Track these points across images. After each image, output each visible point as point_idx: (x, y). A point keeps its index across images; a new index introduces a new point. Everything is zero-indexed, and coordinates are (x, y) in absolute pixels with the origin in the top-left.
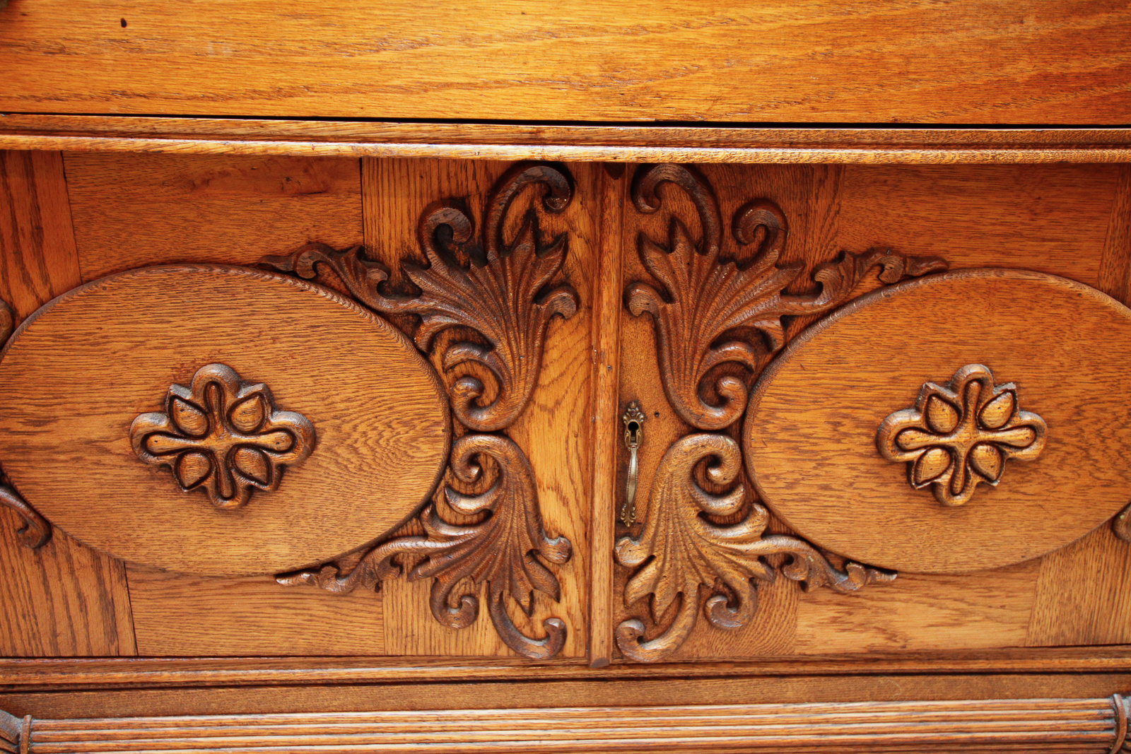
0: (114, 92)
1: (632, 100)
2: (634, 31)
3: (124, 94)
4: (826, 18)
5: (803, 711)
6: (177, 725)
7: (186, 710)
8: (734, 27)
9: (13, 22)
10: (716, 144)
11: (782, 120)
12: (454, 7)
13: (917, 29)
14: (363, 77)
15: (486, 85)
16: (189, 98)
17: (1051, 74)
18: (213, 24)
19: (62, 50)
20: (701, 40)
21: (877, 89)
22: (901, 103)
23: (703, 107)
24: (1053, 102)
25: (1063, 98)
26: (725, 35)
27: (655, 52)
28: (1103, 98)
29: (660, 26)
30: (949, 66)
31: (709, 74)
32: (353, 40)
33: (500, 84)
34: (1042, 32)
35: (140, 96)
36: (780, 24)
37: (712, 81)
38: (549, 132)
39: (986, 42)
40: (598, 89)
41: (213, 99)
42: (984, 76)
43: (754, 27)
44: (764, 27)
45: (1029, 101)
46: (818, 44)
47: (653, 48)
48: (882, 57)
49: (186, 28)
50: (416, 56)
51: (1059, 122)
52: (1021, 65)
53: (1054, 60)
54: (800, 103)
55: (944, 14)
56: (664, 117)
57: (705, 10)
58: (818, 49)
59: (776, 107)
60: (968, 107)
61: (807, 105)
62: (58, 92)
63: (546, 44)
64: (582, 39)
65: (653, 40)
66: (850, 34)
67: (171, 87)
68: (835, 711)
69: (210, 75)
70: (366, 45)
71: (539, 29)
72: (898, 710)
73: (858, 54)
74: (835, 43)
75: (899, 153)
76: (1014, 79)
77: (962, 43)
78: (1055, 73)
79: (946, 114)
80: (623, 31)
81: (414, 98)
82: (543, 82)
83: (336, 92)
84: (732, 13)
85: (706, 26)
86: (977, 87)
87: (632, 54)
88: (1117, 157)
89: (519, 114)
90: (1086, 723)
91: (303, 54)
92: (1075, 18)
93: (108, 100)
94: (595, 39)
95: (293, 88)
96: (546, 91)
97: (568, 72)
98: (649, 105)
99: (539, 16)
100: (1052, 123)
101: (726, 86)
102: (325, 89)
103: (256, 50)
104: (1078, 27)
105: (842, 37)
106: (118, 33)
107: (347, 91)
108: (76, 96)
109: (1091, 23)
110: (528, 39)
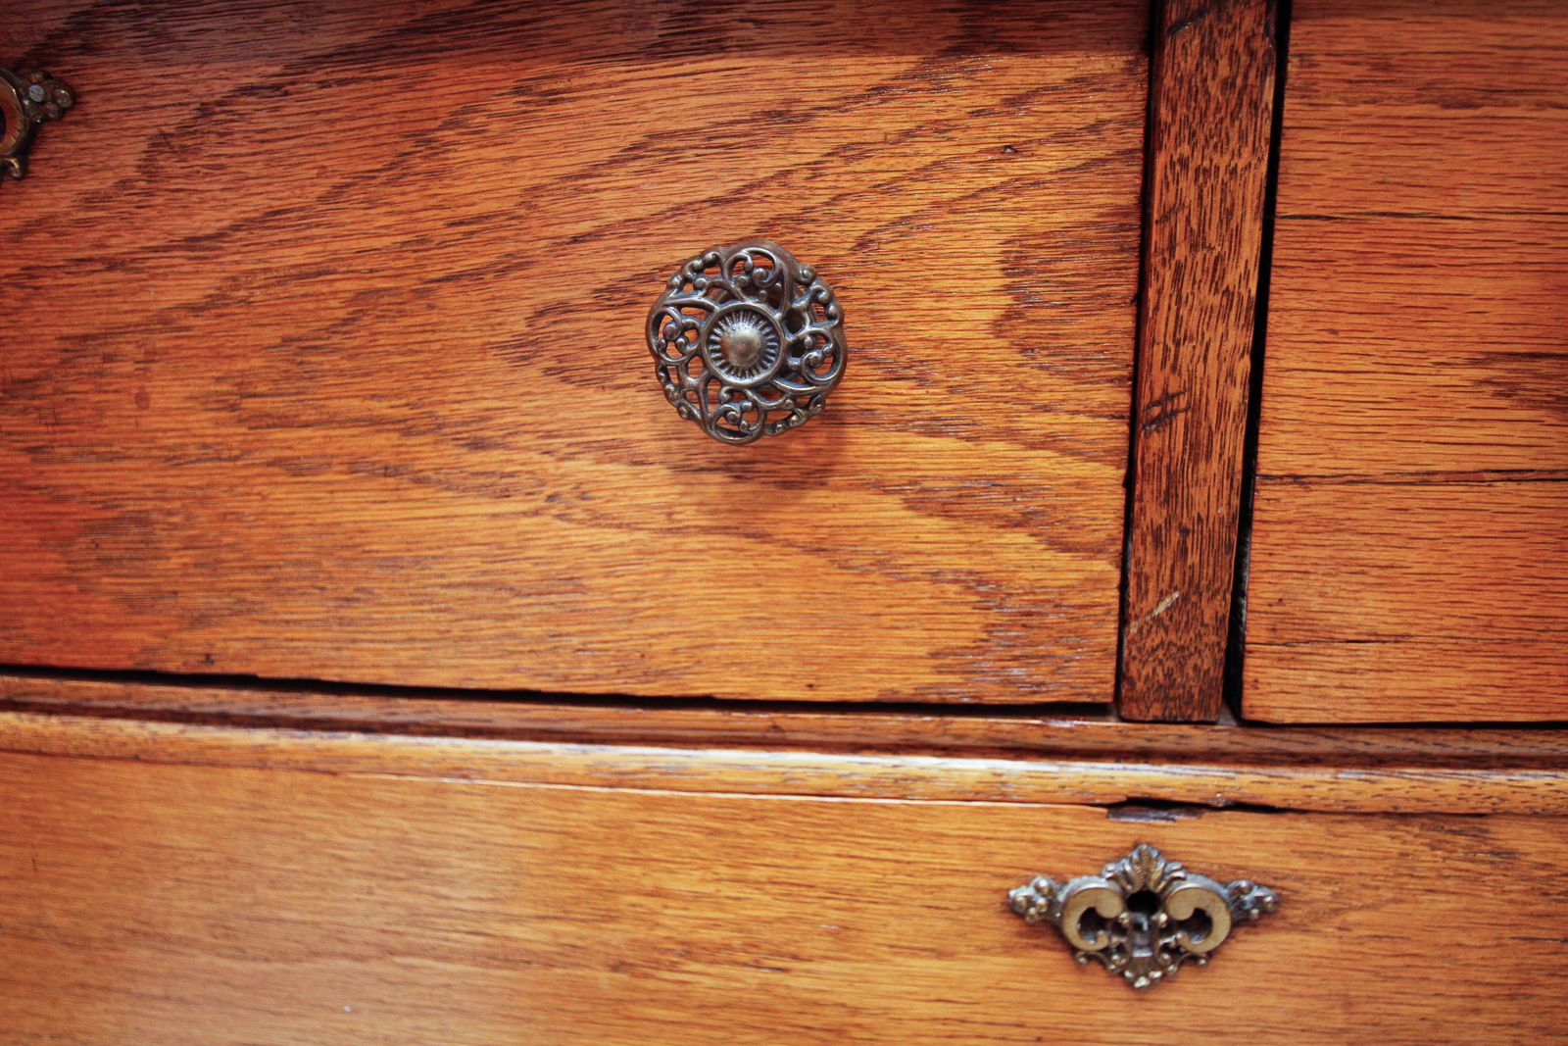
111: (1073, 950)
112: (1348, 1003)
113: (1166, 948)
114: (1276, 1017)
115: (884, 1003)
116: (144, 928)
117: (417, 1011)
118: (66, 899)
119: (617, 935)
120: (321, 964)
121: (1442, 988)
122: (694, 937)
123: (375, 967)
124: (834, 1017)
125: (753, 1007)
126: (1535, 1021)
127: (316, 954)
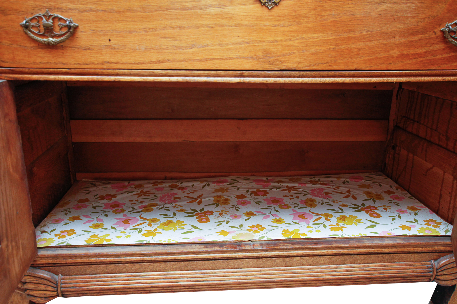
0: (105, 62)
1: (273, 63)
2: (273, 42)
3: (108, 62)
4: (334, 37)
5: (327, 268)
6: (112, 277)
7: (115, 271)
8: (305, 40)
9: (73, 40)
10: (299, 77)
11: (320, 69)
12: (217, 34)
13: (362, 40)
14: (187, 56)
15: (226, 59)
16: (130, 64)
17: (404, 54)
18: (139, 40)
19: (89, 49)
20: (294, 44)
21: (350, 59)
22: (358, 63)
23: (295, 65)
24: (405, 62)
25: (408, 61)
26: (302, 43)
27: (280, 48)
28: (421, 61)
29: (281, 40)
30: (372, 52)
31: (297, 55)
32: (184, 45)
33: (230, 58)
34: (402, 41)
35: (114, 63)
36: (319, 39)
37: (298, 57)
38: (246, 73)
39: (384, 44)
40: (262, 60)
41: (138, 64)
42: (383, 55)
43: (311, 40)
44: (314, 40)
45: (397, 62)
46: (331, 45)
47: (279, 47)
48: (351, 49)
49: (130, 42)
50: (204, 50)
51: (407, 69)
52: (395, 51)
53: (405, 50)
54: (326, 64)
55: (370, 35)
56: (283, 68)
57: (296, 35)
58: (331, 47)
59: (318, 65)
60: (379, 64)
61: (328, 64)
62: (87, 62)
63: (245, 46)
64: (257, 44)
65: (279, 44)
66: (341, 42)
67: (124, 60)
68: (338, 268)
69: (137, 56)
70: (188, 46)
71: (243, 41)
72: (359, 267)
73: (344, 48)
74: (337, 45)
75: (357, 79)
76: (393, 56)
77: (376, 45)
78: (405, 54)
79: (372, 67)
80: (270, 42)
81: (203, 63)
82: (244, 58)
83: (177, 61)
84: (304, 36)
85: (295, 40)
86: (381, 58)
87: (273, 49)
88: (426, 80)
89: (237, 68)
90: (423, 270)
91: (167, 49)
92: (411, 37)
93: (103, 64)
94: (261, 44)
95: (163, 60)
96: (245, 61)
97: (252, 55)
98: (278, 65)
99: (243, 37)
100: (405, 69)
101: (302, 58)
102: (174, 60)
103: (152, 49)
104: (412, 39)
105: (339, 43)
106: (108, 43)
107: (181, 61)
108: (93, 63)
109: (416, 38)
110: (240, 44)
111: (261, 3)
112: (295, 11)
113: (273, 2)
114: (286, 14)
115: (237, 13)
116: (130, 9)
117: (171, 19)
118: (117, 5)
119: (201, 4)
120: (158, 12)
121: (306, 9)
122: (212, 3)
123: (166, 12)
124: (230, 16)
125: (219, 14)
126: (317, 14)
127: (157, 11)
